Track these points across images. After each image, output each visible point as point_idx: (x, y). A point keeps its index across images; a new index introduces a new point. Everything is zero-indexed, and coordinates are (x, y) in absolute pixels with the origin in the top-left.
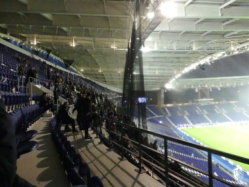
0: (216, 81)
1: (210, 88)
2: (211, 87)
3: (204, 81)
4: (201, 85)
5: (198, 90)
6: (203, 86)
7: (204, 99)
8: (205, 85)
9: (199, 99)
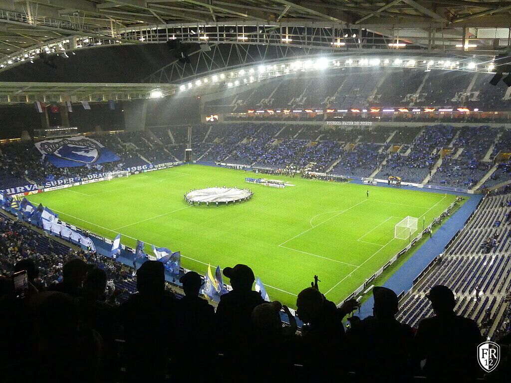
0: (82, 89)
1: (69, 104)
2: (71, 102)
3: (55, 89)
4: (48, 97)
5: (43, 108)
6: (53, 100)
7: (59, 129)
8: (57, 97)
9: (47, 128)
